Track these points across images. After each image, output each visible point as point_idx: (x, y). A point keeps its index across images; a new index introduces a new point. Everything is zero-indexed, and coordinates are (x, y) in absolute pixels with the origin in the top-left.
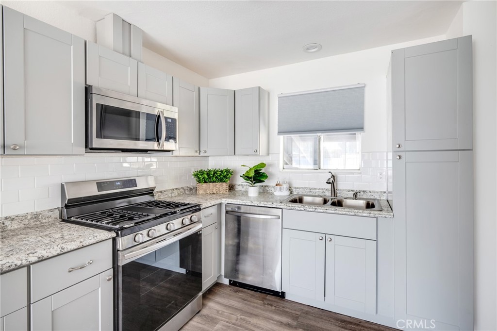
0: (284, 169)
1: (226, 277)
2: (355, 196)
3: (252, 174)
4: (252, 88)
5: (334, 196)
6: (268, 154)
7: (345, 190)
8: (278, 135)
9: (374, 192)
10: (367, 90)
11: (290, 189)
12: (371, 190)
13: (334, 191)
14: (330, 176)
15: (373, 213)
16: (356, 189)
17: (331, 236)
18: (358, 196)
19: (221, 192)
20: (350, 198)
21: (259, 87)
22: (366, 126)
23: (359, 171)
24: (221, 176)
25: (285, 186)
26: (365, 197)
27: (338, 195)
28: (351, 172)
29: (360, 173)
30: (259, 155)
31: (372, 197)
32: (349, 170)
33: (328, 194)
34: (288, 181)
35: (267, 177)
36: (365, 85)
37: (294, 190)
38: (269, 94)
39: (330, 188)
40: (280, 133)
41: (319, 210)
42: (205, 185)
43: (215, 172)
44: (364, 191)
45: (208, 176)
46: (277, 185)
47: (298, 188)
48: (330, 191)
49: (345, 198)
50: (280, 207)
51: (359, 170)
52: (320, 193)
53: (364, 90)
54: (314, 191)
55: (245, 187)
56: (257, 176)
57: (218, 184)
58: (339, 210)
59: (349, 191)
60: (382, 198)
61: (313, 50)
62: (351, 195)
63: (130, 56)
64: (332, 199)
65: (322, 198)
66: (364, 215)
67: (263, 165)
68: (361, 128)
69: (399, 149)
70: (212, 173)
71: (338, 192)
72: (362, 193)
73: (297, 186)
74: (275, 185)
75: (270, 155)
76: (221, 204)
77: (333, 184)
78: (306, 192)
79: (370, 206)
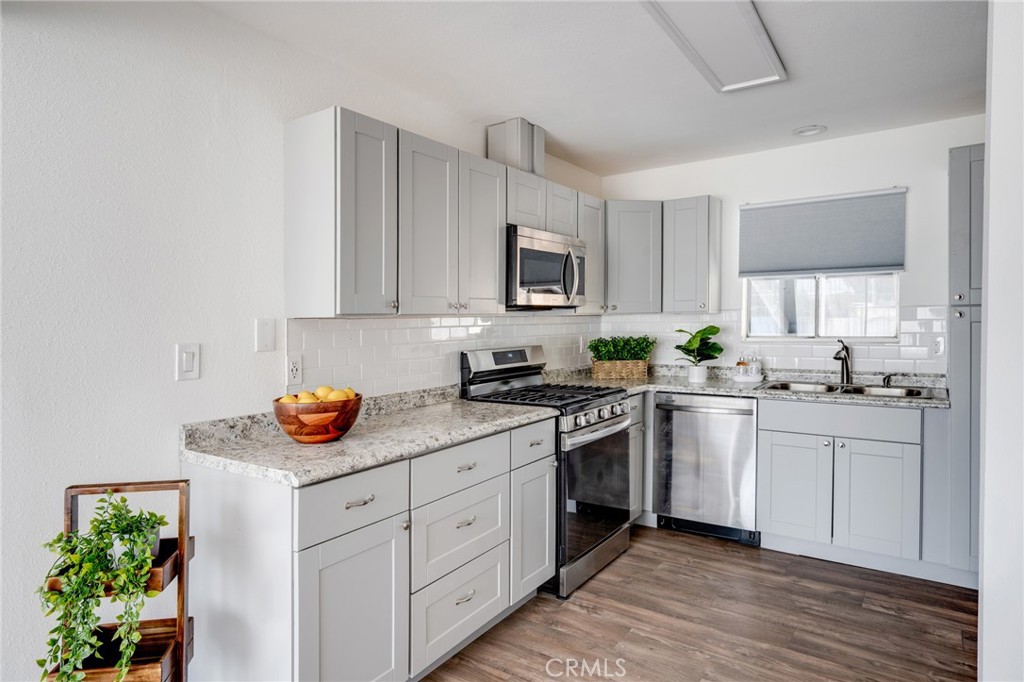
0: (747, 336)
1: (653, 512)
2: (887, 382)
3: (696, 345)
4: (697, 198)
5: (848, 382)
6: (720, 310)
7: (868, 373)
8: (740, 276)
9: (924, 375)
10: (911, 198)
11: (763, 371)
12: (917, 372)
13: (847, 373)
14: (839, 347)
15: (915, 402)
16: (888, 370)
17: (844, 440)
18: (892, 384)
19: (636, 377)
20: (878, 386)
21: (709, 197)
22: (909, 261)
23: (896, 340)
24: (637, 349)
25: (754, 367)
26: (905, 384)
27: (854, 381)
28: (880, 341)
29: (898, 343)
30: (707, 313)
31: (919, 385)
32: (876, 337)
33: (836, 380)
34: (759, 358)
35: (721, 350)
36: (907, 188)
37: (770, 373)
38: (721, 202)
39: (840, 369)
40: (742, 273)
41: (823, 399)
42: (607, 364)
43: (627, 342)
44: (903, 375)
45: (614, 348)
46: (739, 364)
47: (776, 370)
48: (840, 375)
49: (867, 386)
50: (754, 396)
51: (896, 337)
52: (821, 377)
53: (905, 198)
54: (809, 375)
55: (673, 370)
56: (704, 348)
57: (630, 363)
58: (857, 398)
59: (875, 374)
60: (937, 386)
61: (810, 133)
62: (879, 380)
63: (533, 171)
64: (843, 387)
65: (824, 387)
66: (901, 404)
67: (714, 330)
68: (900, 265)
69: (960, 303)
70: (622, 344)
71: (854, 376)
72: (900, 378)
73: (775, 367)
74: (735, 365)
75: (724, 313)
76: (644, 394)
77: (844, 361)
78: (792, 377)
79: (912, 393)
